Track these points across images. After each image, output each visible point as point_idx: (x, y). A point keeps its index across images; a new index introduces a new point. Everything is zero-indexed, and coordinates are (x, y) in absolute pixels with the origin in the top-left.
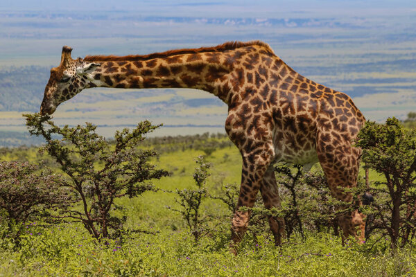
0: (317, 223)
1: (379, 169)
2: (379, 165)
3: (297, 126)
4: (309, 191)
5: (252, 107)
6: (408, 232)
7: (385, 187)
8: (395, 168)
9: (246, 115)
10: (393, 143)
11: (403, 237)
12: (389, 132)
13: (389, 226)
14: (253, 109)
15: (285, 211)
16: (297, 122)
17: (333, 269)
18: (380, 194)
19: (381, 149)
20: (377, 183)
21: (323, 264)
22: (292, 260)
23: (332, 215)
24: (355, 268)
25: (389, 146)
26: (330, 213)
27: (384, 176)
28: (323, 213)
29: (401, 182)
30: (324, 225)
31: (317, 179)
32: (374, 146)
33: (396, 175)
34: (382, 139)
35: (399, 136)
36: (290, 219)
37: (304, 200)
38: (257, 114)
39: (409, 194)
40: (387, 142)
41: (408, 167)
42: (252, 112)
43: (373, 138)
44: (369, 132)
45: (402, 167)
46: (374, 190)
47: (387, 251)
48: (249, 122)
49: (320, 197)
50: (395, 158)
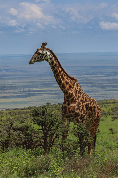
0: (17, 144)
1: (39, 124)
2: (39, 123)
3: (93, 109)
4: (13, 133)
5: (81, 102)
6: (50, 147)
7: (41, 131)
8: (45, 124)
9: (80, 106)
10: (44, 115)
11: (48, 149)
12: (42, 111)
13: (43, 145)
14: (81, 103)
15: (5, 140)
16: (93, 108)
17: (24, 161)
18: (40, 133)
19: (40, 117)
20: (39, 129)
21: (20, 159)
22: (8, 158)
23: (23, 141)
24: (32, 161)
25: (43, 116)
26: (21, 141)
27: (41, 127)
28: (19, 141)
29: (47, 129)
30: (19, 145)
31: (17, 128)
32: (37, 116)
33: (45, 126)
34: (40, 113)
35: (46, 112)
36: (7, 143)
37: (12, 136)
38: (83, 105)
39: (50, 133)
40: (42, 114)
41: (50, 124)
42: (81, 104)
43: (37, 113)
44: (35, 111)
45: (47, 123)
46: (38, 132)
47: (42, 154)
48: (81, 108)
49: (18, 135)
50: (45, 120)
